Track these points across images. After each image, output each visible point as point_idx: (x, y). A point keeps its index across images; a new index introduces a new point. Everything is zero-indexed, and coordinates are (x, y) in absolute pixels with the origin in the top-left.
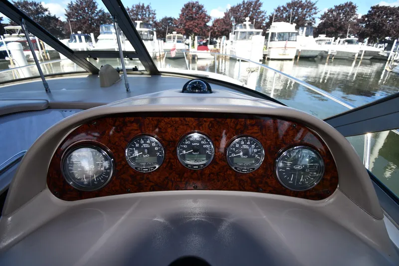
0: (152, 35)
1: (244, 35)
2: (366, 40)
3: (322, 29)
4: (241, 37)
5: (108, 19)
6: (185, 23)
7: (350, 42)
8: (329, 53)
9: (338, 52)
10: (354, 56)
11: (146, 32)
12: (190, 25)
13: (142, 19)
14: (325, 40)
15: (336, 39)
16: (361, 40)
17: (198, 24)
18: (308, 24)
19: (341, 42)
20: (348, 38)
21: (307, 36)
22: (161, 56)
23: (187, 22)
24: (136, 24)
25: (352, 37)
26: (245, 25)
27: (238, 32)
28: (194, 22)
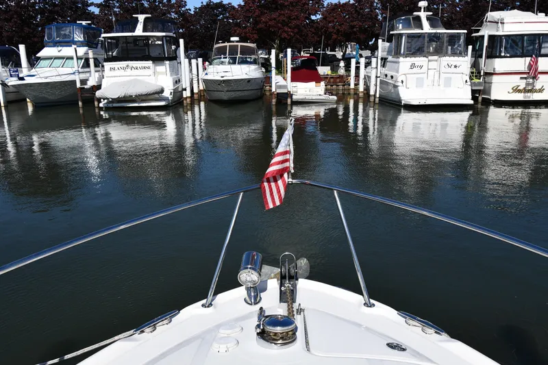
0: (173, 47)
1: (417, 44)
4: (408, 49)
5: (71, 8)
6: (259, 16)
11: (158, 38)
12: (270, 20)
13: (150, 8)
17: (289, 17)
22: (196, 96)
23: (263, 14)
24: (137, 20)
26: (418, 19)
27: (401, 35)
28: (280, 14)
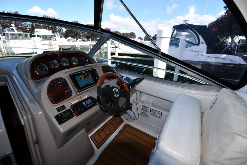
1: (14, 36)
2: (90, 39)
3: (68, 34)
7: (84, 41)
8: (77, 46)
9: (81, 46)
10: (88, 47)
14: (72, 40)
15: (77, 39)
16: (88, 40)
18: (59, 30)
19: (80, 41)
20: (82, 39)
21: (61, 37)
25: (84, 39)
